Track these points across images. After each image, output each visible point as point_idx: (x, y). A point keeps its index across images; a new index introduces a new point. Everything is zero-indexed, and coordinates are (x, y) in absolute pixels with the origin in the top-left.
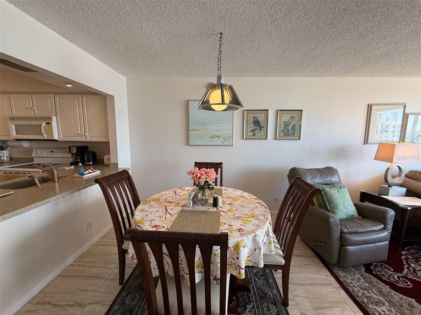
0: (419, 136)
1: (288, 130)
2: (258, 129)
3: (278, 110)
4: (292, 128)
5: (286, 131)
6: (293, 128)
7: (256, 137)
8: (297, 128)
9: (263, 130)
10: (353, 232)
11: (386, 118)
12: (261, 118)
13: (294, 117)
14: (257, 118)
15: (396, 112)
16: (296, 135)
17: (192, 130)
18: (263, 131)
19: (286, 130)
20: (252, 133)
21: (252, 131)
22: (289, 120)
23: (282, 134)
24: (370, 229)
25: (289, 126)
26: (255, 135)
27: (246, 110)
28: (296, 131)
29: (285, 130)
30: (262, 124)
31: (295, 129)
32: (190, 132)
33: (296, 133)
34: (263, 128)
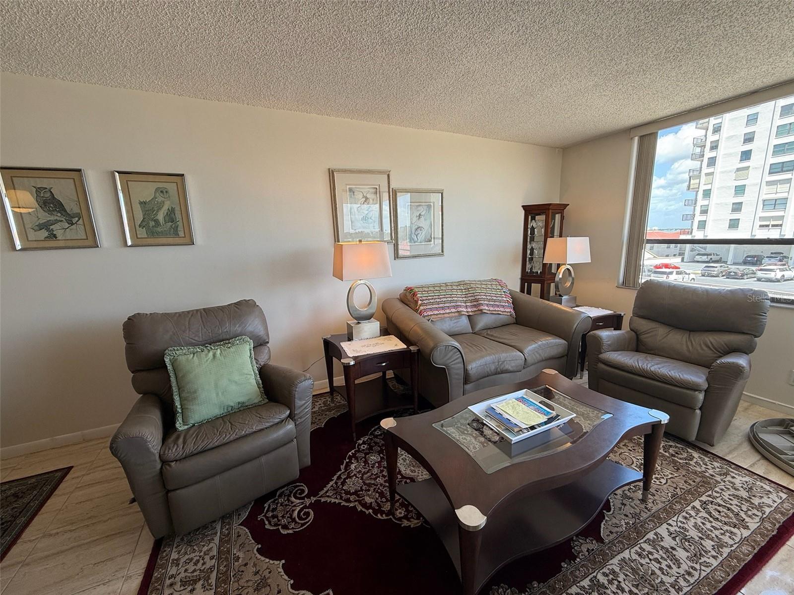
0: (418, 228)
1: (157, 222)
2: (61, 221)
3: (112, 174)
4: (167, 219)
5: (151, 226)
6: (171, 216)
7: (61, 244)
8: (180, 217)
9: (81, 222)
11: (363, 198)
12: (63, 190)
13: (166, 192)
14: (51, 192)
15: (377, 187)
16: (181, 234)
18: (83, 227)
19: (152, 223)
20: (44, 234)
21: (42, 227)
22: (155, 198)
23: (142, 233)
24: (244, 432)
25: (157, 211)
26: (56, 238)
28: (180, 224)
29: (148, 223)
30: (71, 206)
31: (176, 219)
33: (180, 228)
34: (77, 219)
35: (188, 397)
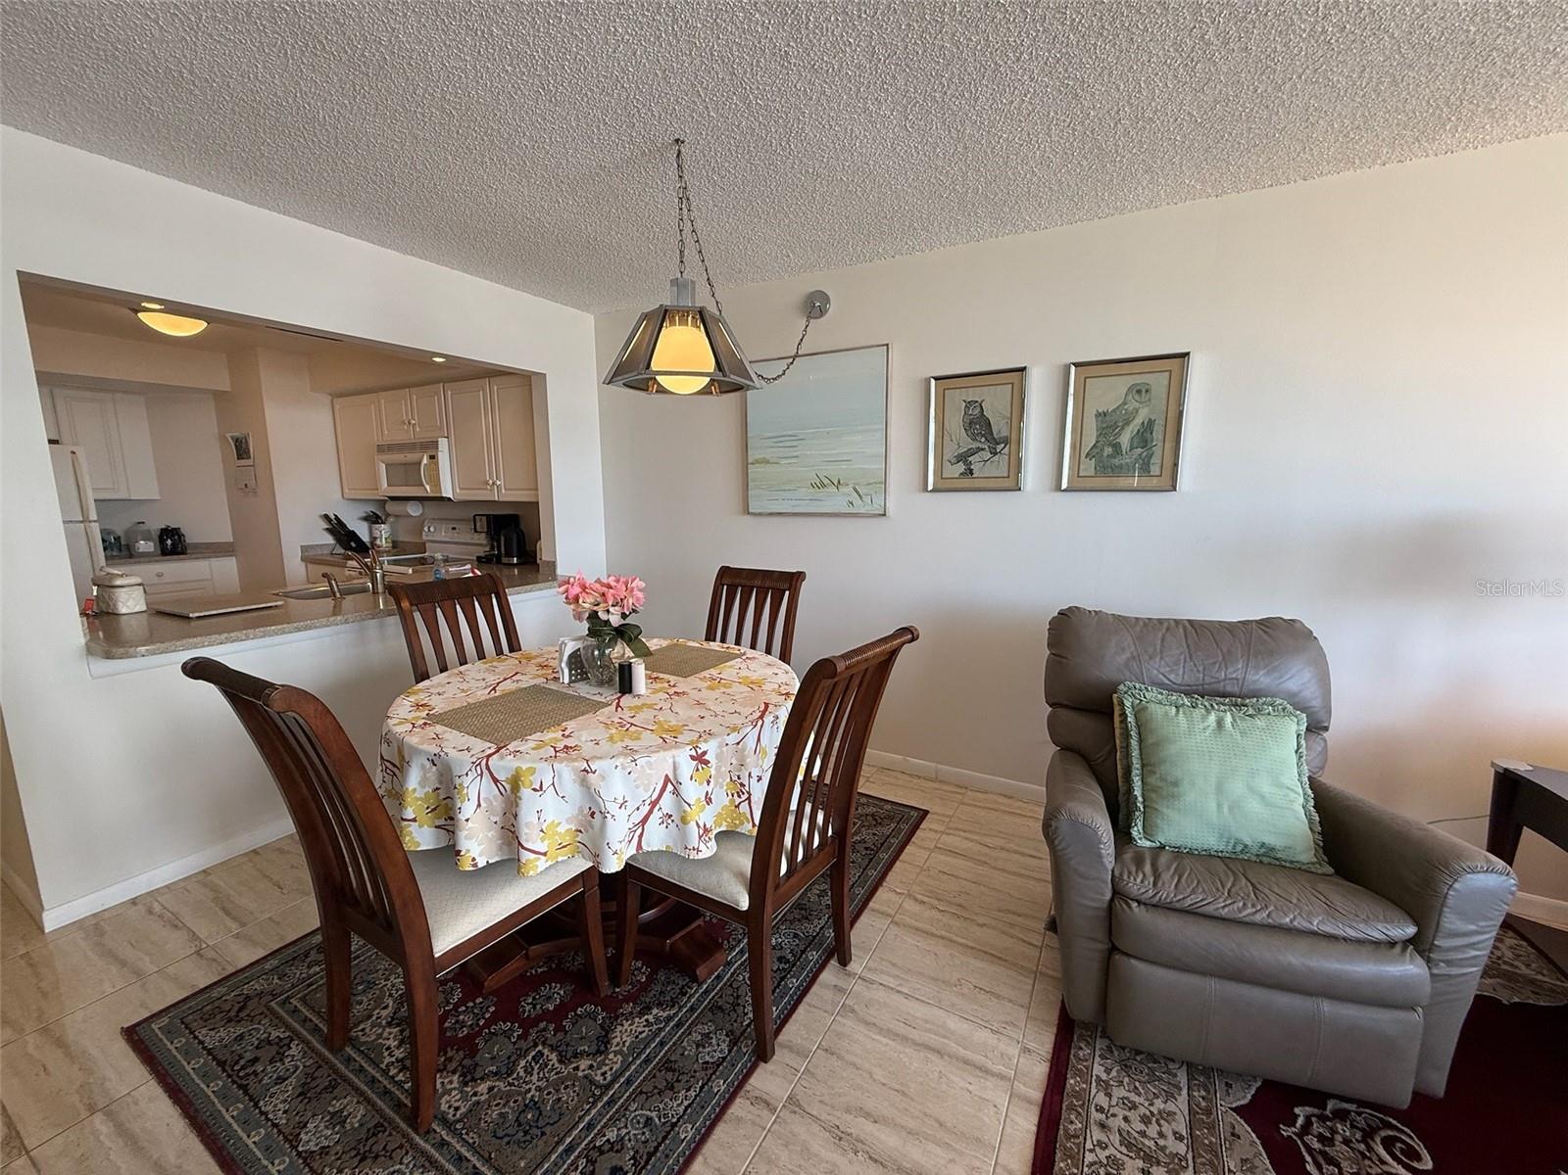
1: (1117, 447)
2: (983, 449)
3: (1067, 368)
4: (1136, 441)
5: (1105, 455)
6: (1144, 437)
7: (978, 483)
8: (1161, 437)
9: (1006, 450)
10: (1178, 906)
12: (995, 402)
13: (1147, 391)
14: (981, 407)
16: (1155, 470)
17: (757, 462)
18: (1007, 457)
19: (1108, 450)
20: (961, 467)
21: (962, 458)
22: (1125, 403)
23: (1089, 467)
24: (1288, 920)
25: (1123, 428)
26: (972, 474)
27: (936, 379)
28: (1157, 451)
29: (1102, 450)
30: (999, 428)
31: (1152, 441)
32: (751, 469)
33: (1156, 460)
34: (1003, 445)
35: (1161, 788)
